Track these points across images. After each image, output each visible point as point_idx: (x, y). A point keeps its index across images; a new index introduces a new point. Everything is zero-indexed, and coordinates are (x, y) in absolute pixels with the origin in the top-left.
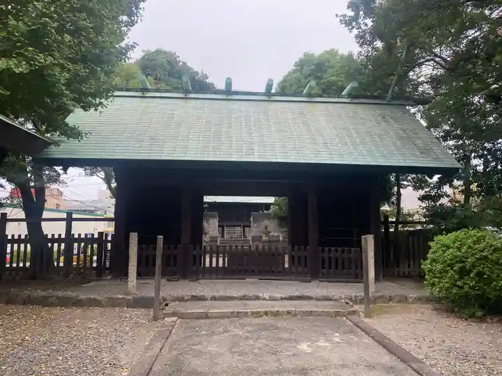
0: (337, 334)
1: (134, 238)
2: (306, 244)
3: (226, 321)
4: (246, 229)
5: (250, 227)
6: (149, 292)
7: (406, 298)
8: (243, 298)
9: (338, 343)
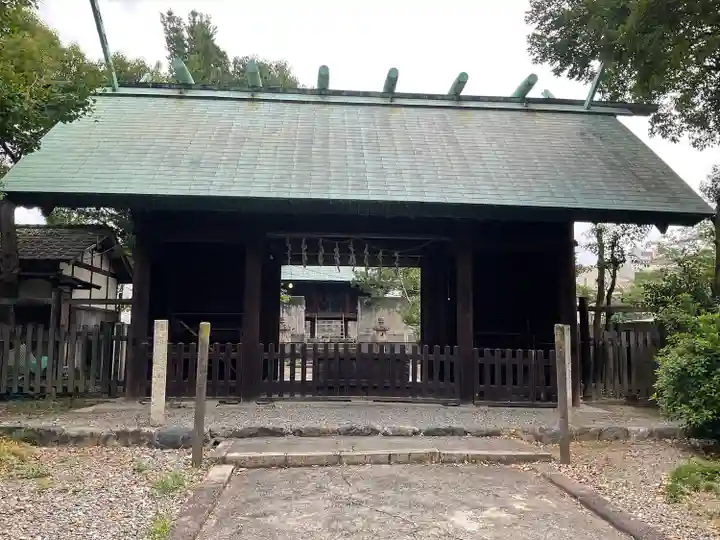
0: (518, 497)
1: (161, 329)
2: (453, 342)
3: (320, 473)
4: (350, 324)
5: (355, 320)
6: (185, 423)
7: (627, 434)
8: (350, 432)
9: (523, 512)
